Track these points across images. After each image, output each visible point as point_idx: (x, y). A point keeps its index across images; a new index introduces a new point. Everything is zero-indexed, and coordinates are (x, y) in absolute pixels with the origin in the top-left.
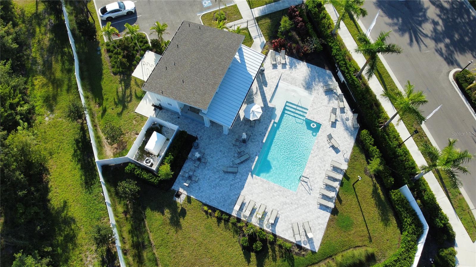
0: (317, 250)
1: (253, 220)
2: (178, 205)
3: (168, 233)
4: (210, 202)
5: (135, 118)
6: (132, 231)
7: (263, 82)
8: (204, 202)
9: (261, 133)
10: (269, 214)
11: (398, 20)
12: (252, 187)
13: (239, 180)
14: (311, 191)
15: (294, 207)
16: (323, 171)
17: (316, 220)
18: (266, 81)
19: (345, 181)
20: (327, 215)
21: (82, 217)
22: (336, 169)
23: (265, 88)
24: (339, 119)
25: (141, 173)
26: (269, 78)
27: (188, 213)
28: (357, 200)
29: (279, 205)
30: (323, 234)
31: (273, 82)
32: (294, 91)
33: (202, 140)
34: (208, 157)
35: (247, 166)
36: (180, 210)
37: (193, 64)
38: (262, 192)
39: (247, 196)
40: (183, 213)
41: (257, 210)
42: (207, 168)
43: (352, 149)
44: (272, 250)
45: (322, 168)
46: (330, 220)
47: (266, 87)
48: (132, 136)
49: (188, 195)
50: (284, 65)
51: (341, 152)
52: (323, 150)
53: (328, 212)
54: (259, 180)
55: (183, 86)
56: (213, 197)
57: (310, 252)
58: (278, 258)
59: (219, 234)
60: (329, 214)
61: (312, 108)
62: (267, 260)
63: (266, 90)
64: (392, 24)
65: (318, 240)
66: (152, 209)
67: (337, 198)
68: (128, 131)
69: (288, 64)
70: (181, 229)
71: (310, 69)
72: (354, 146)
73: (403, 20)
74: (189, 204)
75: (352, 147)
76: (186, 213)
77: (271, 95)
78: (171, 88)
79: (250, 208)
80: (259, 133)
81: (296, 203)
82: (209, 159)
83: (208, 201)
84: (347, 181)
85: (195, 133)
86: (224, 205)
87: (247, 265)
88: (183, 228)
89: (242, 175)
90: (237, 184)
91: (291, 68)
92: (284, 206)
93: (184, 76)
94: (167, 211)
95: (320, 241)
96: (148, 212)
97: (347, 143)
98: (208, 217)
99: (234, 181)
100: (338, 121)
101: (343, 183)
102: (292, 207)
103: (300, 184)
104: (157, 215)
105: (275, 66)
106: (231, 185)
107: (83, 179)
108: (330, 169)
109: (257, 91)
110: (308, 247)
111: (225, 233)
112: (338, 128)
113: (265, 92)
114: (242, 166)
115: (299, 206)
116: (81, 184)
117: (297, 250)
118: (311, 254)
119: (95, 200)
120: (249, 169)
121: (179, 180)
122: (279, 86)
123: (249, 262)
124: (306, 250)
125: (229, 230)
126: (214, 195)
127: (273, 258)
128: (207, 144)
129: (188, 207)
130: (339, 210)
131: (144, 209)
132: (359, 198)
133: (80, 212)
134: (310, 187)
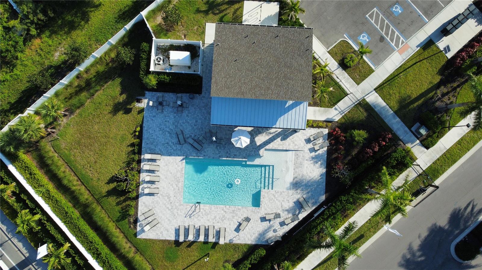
0: (139, 237)
1: (144, 174)
2: (133, 104)
3: (106, 105)
4: (146, 130)
5: (199, 27)
6: (99, 74)
7: (285, 135)
8: (144, 125)
9: (229, 152)
10: (154, 186)
11: (420, 257)
12: (173, 162)
13: (175, 148)
14: (189, 216)
15: (168, 206)
16: (212, 223)
17: (165, 229)
18: (288, 137)
19: (210, 246)
20: (173, 238)
21: (94, 26)
22: (218, 233)
23: (279, 139)
24: (271, 223)
25: (144, 59)
26: (293, 140)
27: (129, 115)
28: (196, 260)
29: (166, 192)
30: (154, 238)
31: (289, 145)
32: (288, 169)
33: (201, 99)
34: (187, 112)
35: (191, 151)
36: (129, 107)
37: (260, 61)
38: (171, 173)
39: (163, 161)
40: (128, 111)
41: (154, 174)
42: (176, 115)
43: (245, 243)
44: (125, 199)
45: (215, 220)
46: (169, 242)
47: (281, 140)
48: (181, 33)
49: (145, 109)
50: (312, 150)
51: (238, 234)
52: (233, 217)
53: (176, 237)
54: (182, 167)
55: (231, 62)
56: (151, 132)
57: (135, 231)
58: (120, 206)
59: (121, 148)
60: (174, 239)
61: (274, 193)
62: (115, 198)
63: (277, 141)
64: (413, 251)
65: (147, 236)
66: (121, 83)
67: (190, 242)
68: (185, 26)
69: (317, 153)
70: (114, 115)
71: (320, 177)
72: (248, 245)
73: (422, 262)
74: (137, 113)
75: (247, 243)
76: (128, 113)
77: (274, 148)
78: (225, 51)
79: (152, 168)
80: (228, 151)
81: (173, 206)
82: (185, 114)
83: (146, 129)
84: (210, 247)
85: (206, 90)
86: (147, 144)
87: (105, 182)
88: (115, 117)
89: (180, 150)
90: (171, 148)
91: (313, 158)
92: (166, 197)
93: (242, 59)
94: (124, 96)
95: (147, 238)
96: (118, 80)
97: (250, 237)
98: (132, 134)
99: (172, 144)
100: (270, 222)
101: (208, 244)
102: (168, 204)
103: (191, 205)
104: (118, 90)
105: (308, 141)
106: (167, 143)
107: (126, 9)
108: (217, 228)
109: (272, 133)
110: (139, 229)
111: (124, 154)
112: (262, 224)
113: (275, 141)
114: (189, 147)
115: (171, 210)
116: (121, 10)
117: (132, 220)
118: (133, 233)
119: (112, 29)
120: (189, 153)
121: (155, 94)
122: (288, 152)
123: (108, 183)
124: (135, 227)
125: (128, 157)
126: (153, 132)
127: (119, 202)
128: (199, 106)
129: (134, 112)
130: (181, 247)
131: (119, 76)
132: (199, 261)
133: (97, 21)
134: (192, 215)
